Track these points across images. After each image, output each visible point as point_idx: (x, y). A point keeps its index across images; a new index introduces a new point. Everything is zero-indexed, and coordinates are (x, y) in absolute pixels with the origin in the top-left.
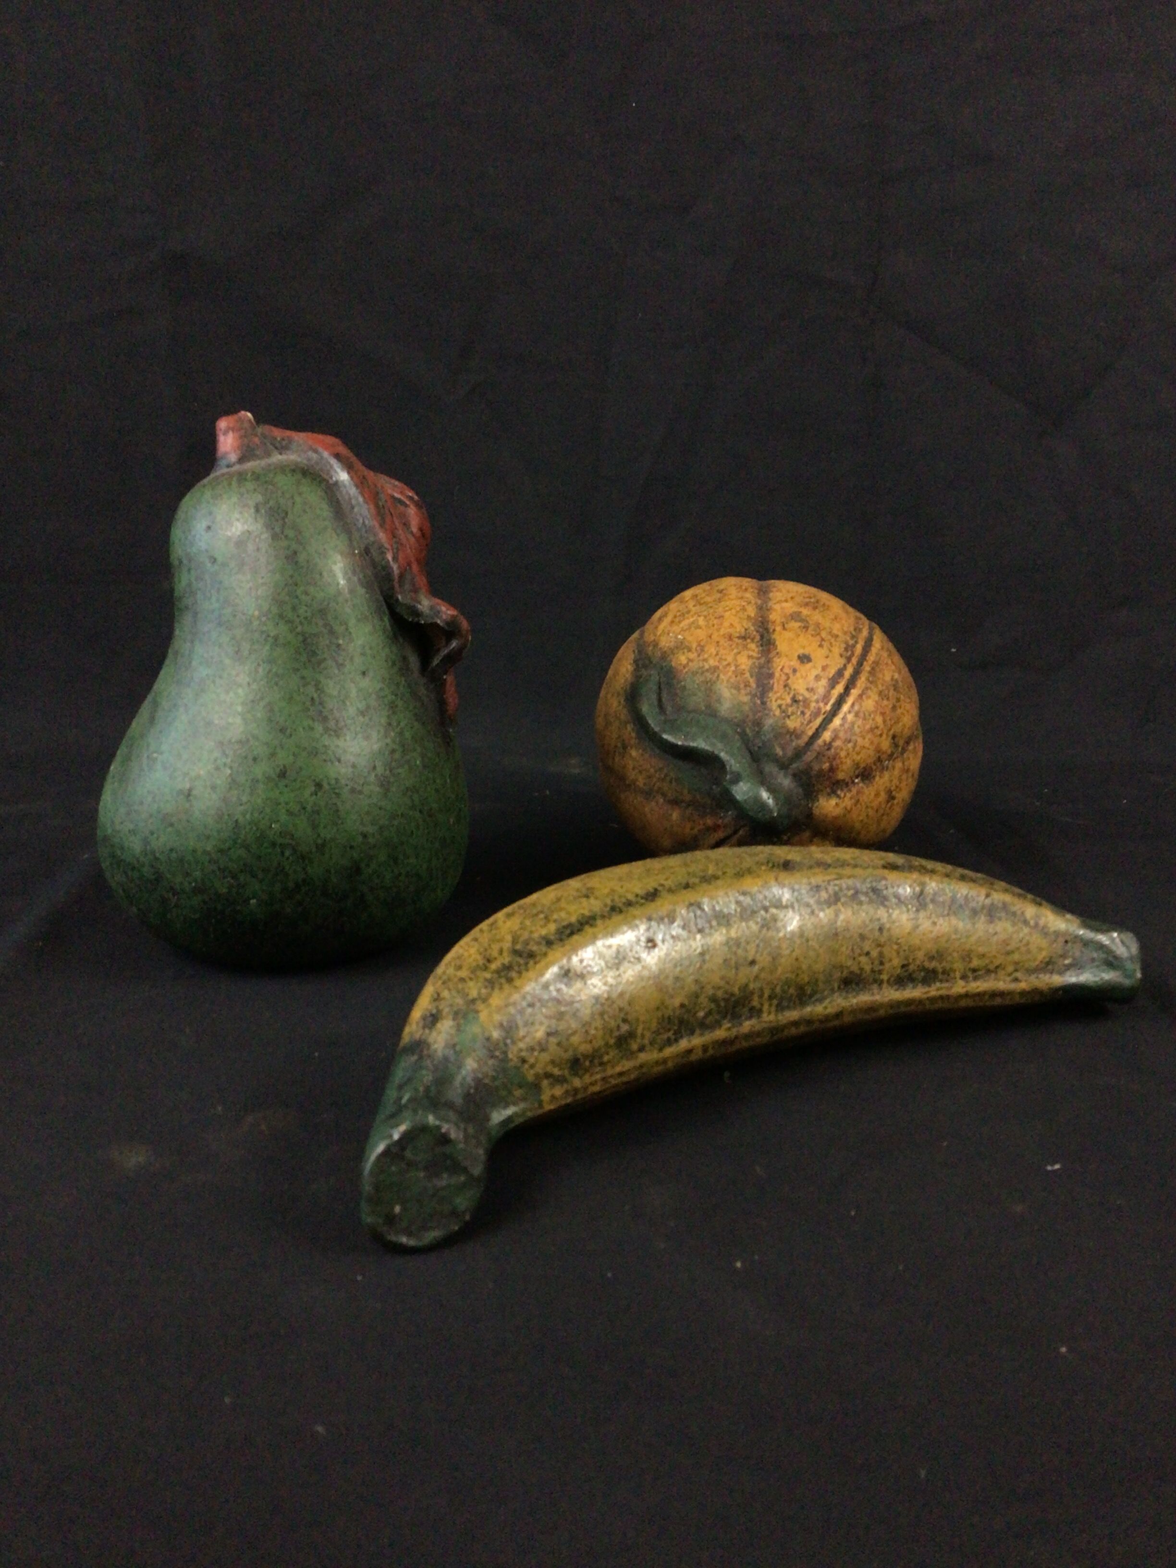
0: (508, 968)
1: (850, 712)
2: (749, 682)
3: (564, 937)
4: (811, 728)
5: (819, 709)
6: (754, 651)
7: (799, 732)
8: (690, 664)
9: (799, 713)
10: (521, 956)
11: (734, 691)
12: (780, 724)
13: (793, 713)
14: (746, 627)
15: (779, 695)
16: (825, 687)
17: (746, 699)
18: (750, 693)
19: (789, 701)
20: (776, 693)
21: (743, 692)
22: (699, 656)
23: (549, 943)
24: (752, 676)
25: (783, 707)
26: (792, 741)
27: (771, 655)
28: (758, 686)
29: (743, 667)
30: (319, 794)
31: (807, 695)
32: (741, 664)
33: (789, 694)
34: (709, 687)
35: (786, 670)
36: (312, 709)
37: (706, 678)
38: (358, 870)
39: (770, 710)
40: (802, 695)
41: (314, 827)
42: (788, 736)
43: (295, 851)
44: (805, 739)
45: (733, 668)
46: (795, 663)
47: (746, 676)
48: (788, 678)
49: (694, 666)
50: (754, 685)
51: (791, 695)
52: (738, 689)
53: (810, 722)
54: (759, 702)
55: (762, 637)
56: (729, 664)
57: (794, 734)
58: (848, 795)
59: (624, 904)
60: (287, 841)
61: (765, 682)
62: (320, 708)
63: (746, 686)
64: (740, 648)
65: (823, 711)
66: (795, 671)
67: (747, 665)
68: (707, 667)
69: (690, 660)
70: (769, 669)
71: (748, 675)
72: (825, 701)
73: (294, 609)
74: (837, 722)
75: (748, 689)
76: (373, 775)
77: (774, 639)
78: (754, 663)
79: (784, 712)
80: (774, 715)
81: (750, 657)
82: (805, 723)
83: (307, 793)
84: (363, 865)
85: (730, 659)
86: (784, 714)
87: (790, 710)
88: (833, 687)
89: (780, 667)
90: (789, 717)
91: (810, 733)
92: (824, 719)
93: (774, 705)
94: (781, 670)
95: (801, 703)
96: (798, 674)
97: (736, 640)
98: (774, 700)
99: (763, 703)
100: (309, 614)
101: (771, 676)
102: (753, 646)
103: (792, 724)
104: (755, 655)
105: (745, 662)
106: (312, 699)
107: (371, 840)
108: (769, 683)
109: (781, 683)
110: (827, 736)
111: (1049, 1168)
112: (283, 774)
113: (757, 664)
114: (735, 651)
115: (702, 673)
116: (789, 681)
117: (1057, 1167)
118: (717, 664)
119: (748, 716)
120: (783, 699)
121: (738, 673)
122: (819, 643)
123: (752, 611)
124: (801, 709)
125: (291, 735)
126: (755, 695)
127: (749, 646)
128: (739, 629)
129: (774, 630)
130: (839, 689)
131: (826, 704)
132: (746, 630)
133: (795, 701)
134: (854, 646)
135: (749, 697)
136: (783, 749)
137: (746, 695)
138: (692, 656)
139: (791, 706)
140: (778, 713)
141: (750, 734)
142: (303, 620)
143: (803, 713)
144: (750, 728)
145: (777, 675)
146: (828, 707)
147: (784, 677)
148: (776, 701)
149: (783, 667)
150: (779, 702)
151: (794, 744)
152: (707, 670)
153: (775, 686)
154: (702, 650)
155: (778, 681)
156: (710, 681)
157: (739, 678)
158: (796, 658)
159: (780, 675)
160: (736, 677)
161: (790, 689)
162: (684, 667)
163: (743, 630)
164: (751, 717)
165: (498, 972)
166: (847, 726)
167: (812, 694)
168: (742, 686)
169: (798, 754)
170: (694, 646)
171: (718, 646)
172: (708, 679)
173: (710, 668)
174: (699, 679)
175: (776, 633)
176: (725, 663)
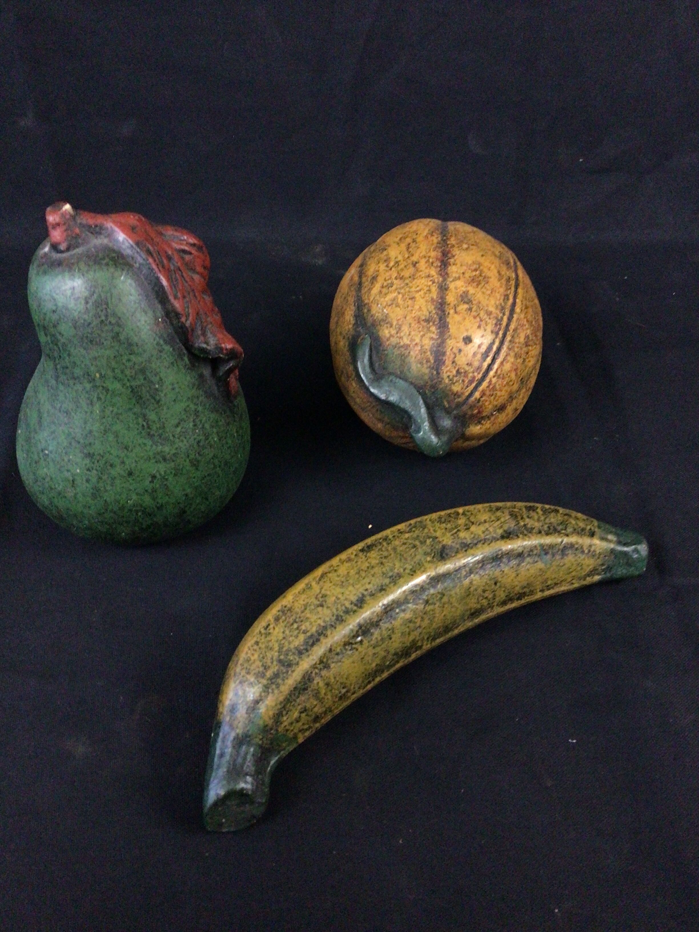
0: (276, 675)
1: (494, 377)
2: (429, 358)
3: (309, 648)
4: (468, 391)
5: (474, 377)
6: (434, 333)
7: (459, 394)
8: (391, 338)
9: (461, 381)
10: (283, 665)
11: (419, 365)
12: (448, 388)
13: (456, 382)
14: (430, 310)
15: (448, 368)
16: (479, 361)
17: (427, 371)
18: (430, 367)
19: (454, 372)
20: (447, 367)
21: (425, 366)
22: (397, 333)
23: (300, 653)
24: (431, 354)
25: (451, 377)
26: (455, 399)
27: (446, 337)
28: (435, 362)
29: (426, 347)
30: (155, 481)
31: (467, 368)
32: (425, 344)
33: (455, 368)
34: (403, 358)
35: (454, 350)
36: (143, 432)
37: (401, 353)
38: (185, 512)
39: (443, 379)
40: (463, 369)
41: (154, 499)
42: (453, 396)
43: (144, 512)
44: (464, 397)
45: (419, 348)
46: (461, 345)
47: (427, 354)
48: (455, 357)
49: (394, 341)
50: (432, 361)
51: (457, 369)
52: (421, 363)
53: (467, 387)
54: (435, 373)
55: (440, 319)
56: (416, 344)
57: (457, 395)
58: (489, 422)
59: (344, 612)
60: (138, 508)
61: (440, 358)
62: (148, 430)
63: (427, 362)
64: (425, 330)
65: (477, 379)
66: (460, 351)
67: (429, 346)
68: (402, 344)
69: (391, 336)
70: (443, 348)
71: (429, 353)
72: (478, 371)
73: (122, 372)
74: (485, 384)
75: (429, 364)
76: (188, 460)
77: (448, 322)
78: (433, 344)
79: (451, 380)
80: (445, 382)
81: (432, 338)
82: (465, 387)
83: (147, 483)
84: (186, 509)
85: (417, 340)
86: (451, 382)
87: (455, 379)
88: (484, 361)
89: (451, 348)
90: (454, 384)
91: (467, 394)
92: (477, 384)
93: (445, 376)
94: (451, 350)
95: (463, 374)
96: (462, 354)
97: (422, 323)
98: (445, 372)
99: (438, 373)
100: (133, 374)
101: (444, 354)
102: (433, 329)
103: (456, 388)
104: (434, 336)
105: (428, 343)
106: (143, 426)
107: (190, 496)
108: (442, 359)
109: (451, 359)
110: (477, 395)
111: (570, 740)
112: (130, 474)
113: (435, 344)
114: (422, 333)
115: (399, 347)
116: (456, 359)
117: (574, 741)
118: (408, 342)
119: (427, 383)
120: (451, 372)
121: (423, 352)
122: (478, 324)
123: (434, 294)
124: (462, 378)
125: (132, 451)
126: (433, 368)
127: (431, 329)
128: (425, 314)
129: (449, 313)
130: (489, 360)
131: (479, 373)
132: (430, 313)
133: (458, 372)
134: (502, 318)
135: (429, 370)
136: (449, 402)
137: (427, 368)
138: (393, 332)
139: (456, 376)
140: (447, 381)
141: (429, 394)
142: (129, 378)
143: (463, 381)
144: (428, 390)
145: (448, 353)
146: (480, 376)
147: (453, 356)
148: (446, 372)
149: (453, 348)
150: (448, 374)
151: (456, 401)
152: (402, 347)
153: (447, 362)
154: (400, 329)
155: (449, 358)
156: (404, 355)
157: (423, 355)
158: (461, 340)
159: (450, 355)
160: (421, 354)
161: (456, 364)
162: (388, 340)
163: (428, 314)
164: (430, 383)
165: (271, 679)
166: (491, 387)
167: (470, 367)
168: (425, 362)
169: (459, 405)
170: (395, 323)
171: (410, 327)
172: (403, 353)
173: (404, 344)
174: (396, 352)
175: (450, 316)
176: (414, 343)
